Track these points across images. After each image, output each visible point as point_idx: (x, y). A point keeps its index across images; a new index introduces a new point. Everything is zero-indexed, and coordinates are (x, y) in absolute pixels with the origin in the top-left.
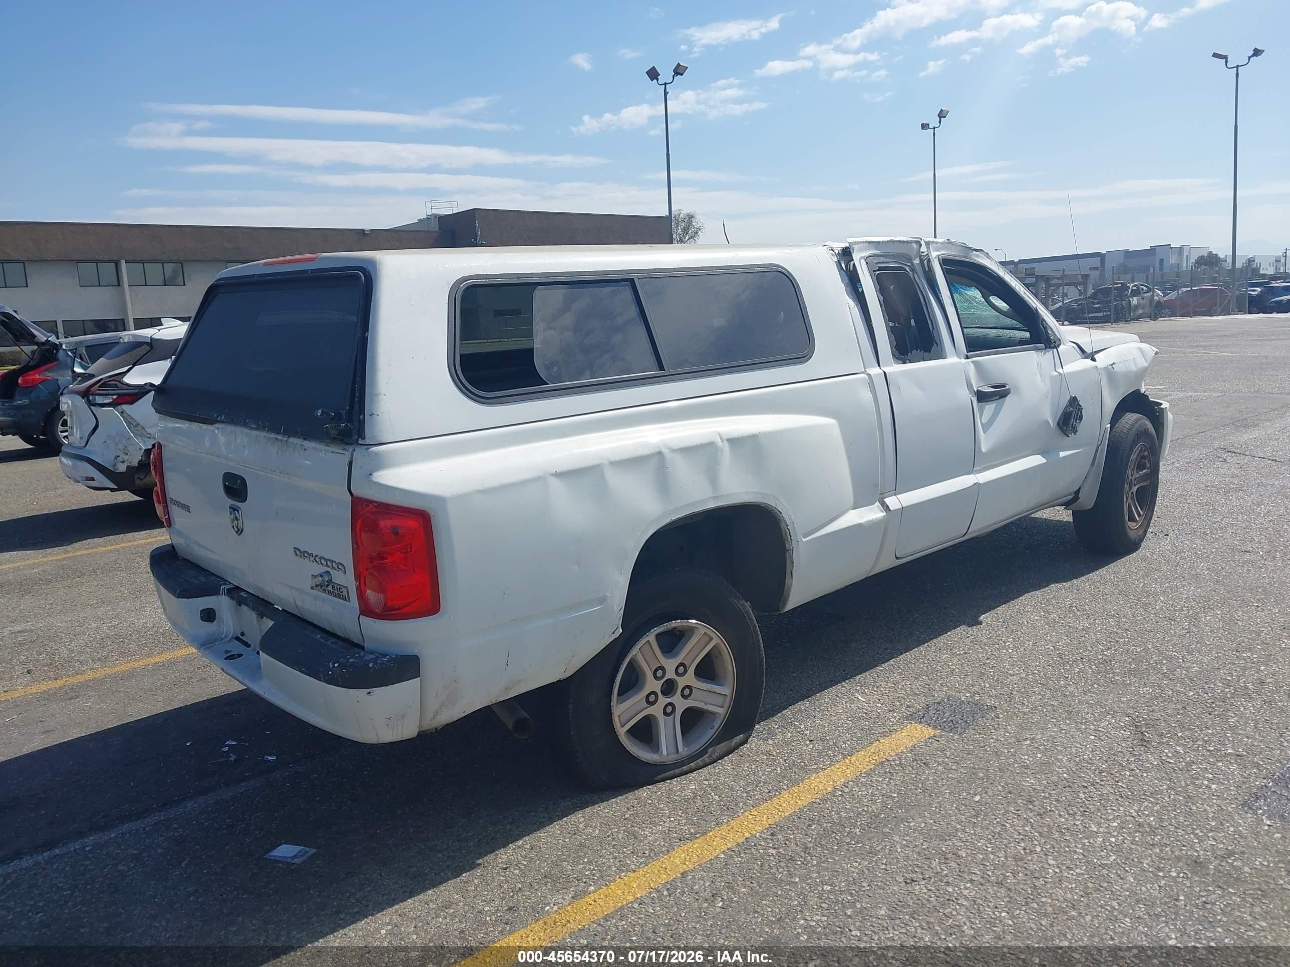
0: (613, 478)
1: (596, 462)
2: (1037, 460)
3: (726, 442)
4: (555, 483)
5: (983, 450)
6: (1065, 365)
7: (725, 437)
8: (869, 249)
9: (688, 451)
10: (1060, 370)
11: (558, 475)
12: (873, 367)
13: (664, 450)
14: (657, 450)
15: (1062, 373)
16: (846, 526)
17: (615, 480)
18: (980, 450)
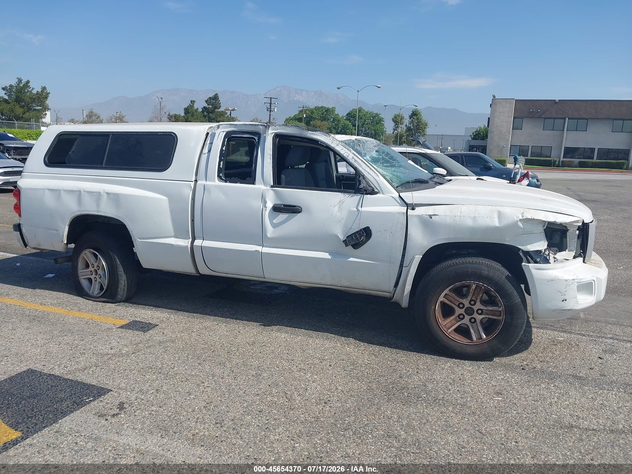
0: (63, 195)
1: (59, 189)
2: (326, 256)
3: (105, 193)
4: (47, 191)
5: (269, 235)
6: (363, 207)
7: (105, 191)
8: (231, 128)
9: (90, 193)
10: (360, 208)
11: (49, 189)
12: (202, 180)
13: (81, 190)
14: (79, 190)
15: (360, 210)
16: (164, 242)
17: (64, 196)
18: (266, 235)
